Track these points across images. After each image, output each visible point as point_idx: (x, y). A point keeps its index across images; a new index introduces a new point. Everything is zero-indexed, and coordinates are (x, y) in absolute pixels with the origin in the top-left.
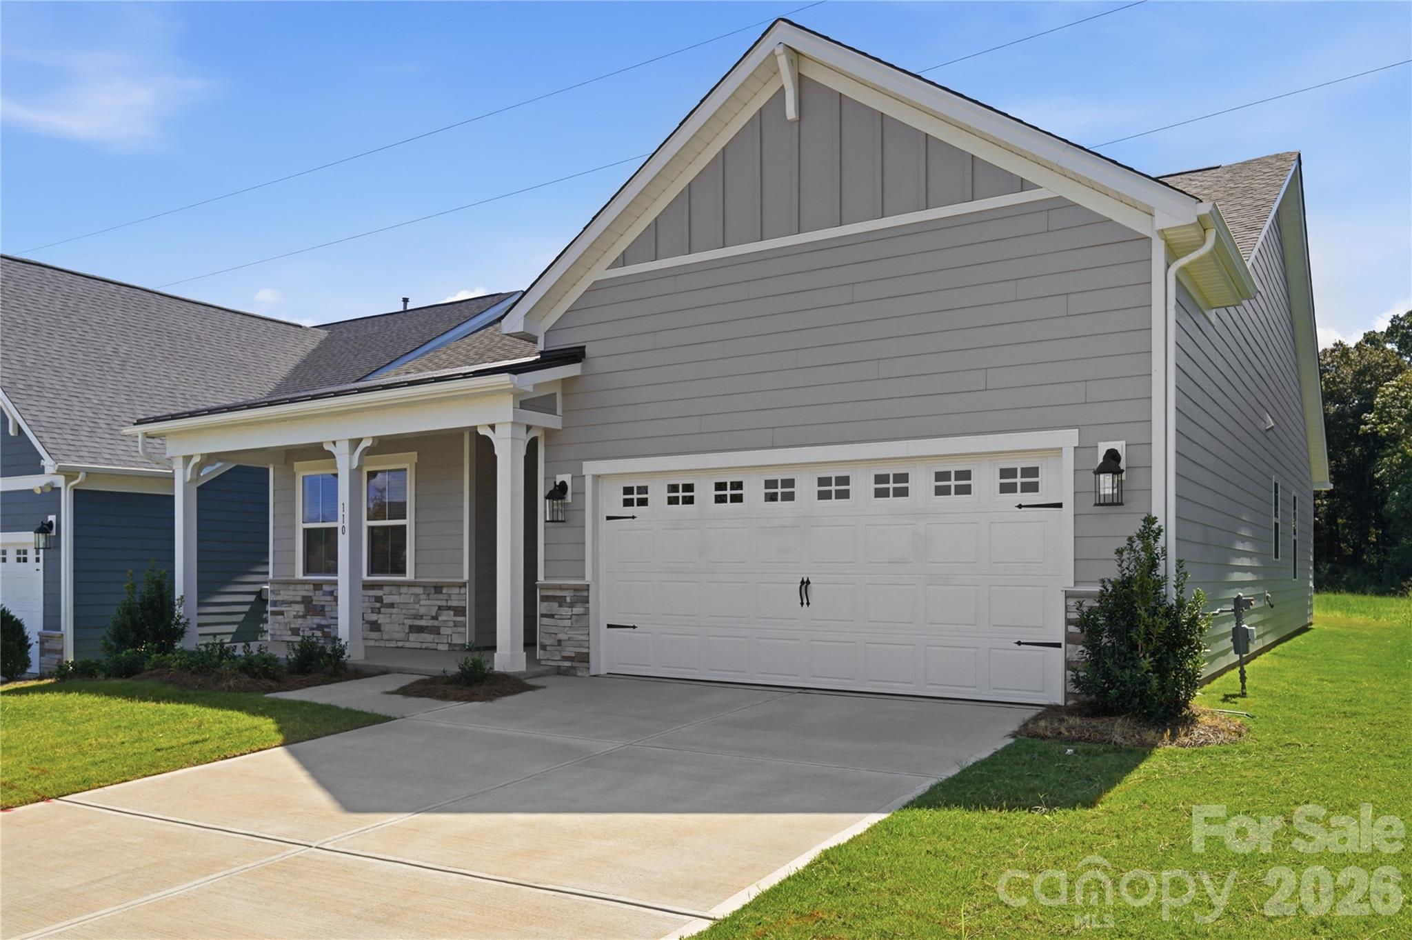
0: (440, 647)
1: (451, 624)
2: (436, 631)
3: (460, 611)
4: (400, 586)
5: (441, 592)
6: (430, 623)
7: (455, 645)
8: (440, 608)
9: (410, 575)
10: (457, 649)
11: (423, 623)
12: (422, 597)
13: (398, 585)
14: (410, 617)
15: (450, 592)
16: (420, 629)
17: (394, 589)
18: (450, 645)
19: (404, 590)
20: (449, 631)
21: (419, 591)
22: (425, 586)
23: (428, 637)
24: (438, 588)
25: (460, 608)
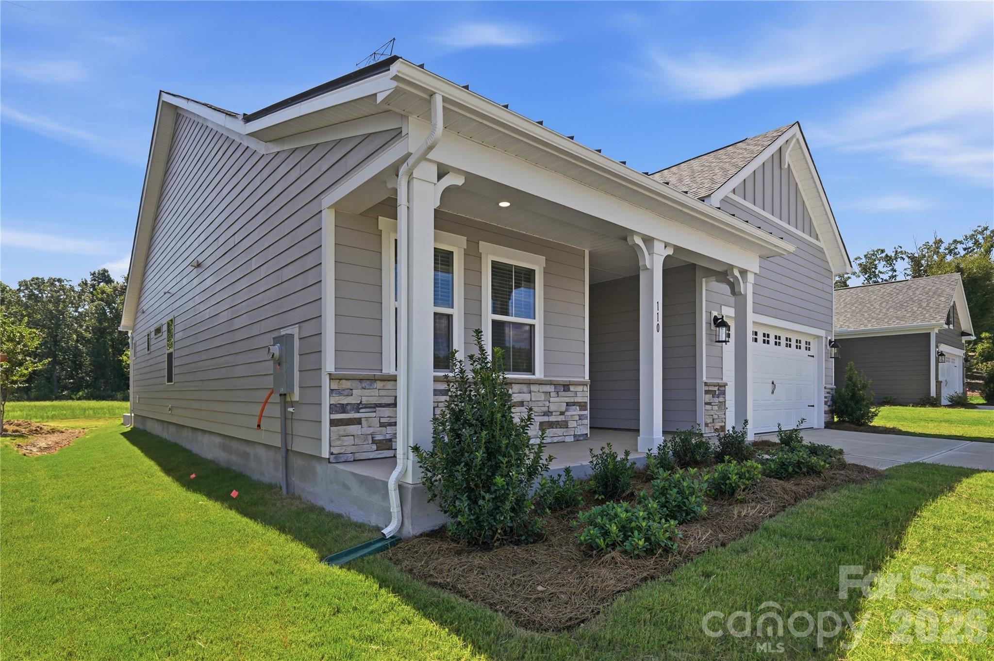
0: (568, 439)
1: (577, 418)
2: (564, 425)
3: (582, 406)
4: (530, 384)
5: (569, 390)
6: (561, 418)
7: (580, 436)
8: (568, 404)
9: (539, 373)
10: (582, 438)
11: (552, 419)
12: (553, 394)
13: (529, 383)
14: (541, 414)
15: (576, 390)
16: (552, 425)
17: (524, 388)
18: (575, 436)
19: (534, 388)
20: (574, 424)
21: (550, 388)
22: (556, 384)
23: (560, 431)
24: (566, 387)
25: (583, 404)
